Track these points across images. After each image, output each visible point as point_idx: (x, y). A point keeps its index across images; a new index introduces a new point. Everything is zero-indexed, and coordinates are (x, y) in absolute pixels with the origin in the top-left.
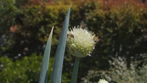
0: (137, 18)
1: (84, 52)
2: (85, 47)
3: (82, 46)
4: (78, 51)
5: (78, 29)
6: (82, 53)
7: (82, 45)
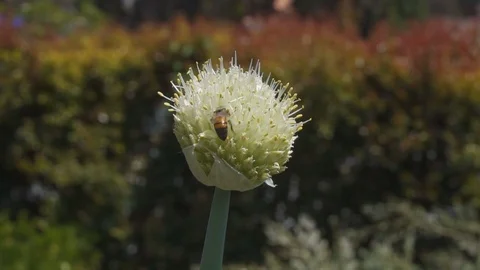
0: (346, 88)
1: (255, 164)
2: (259, 143)
3: (243, 139)
4: (229, 162)
5: (223, 70)
6: (245, 171)
7: (244, 134)
